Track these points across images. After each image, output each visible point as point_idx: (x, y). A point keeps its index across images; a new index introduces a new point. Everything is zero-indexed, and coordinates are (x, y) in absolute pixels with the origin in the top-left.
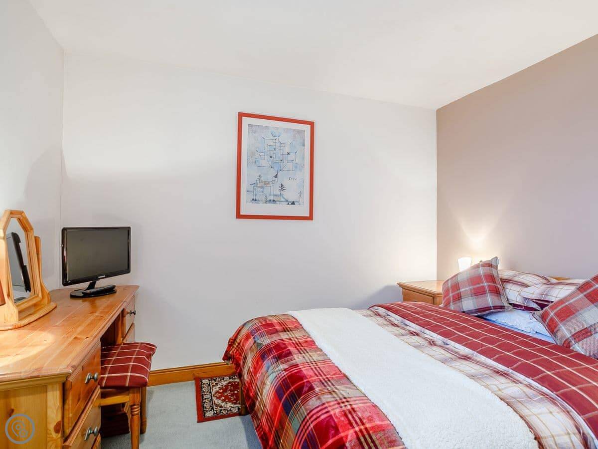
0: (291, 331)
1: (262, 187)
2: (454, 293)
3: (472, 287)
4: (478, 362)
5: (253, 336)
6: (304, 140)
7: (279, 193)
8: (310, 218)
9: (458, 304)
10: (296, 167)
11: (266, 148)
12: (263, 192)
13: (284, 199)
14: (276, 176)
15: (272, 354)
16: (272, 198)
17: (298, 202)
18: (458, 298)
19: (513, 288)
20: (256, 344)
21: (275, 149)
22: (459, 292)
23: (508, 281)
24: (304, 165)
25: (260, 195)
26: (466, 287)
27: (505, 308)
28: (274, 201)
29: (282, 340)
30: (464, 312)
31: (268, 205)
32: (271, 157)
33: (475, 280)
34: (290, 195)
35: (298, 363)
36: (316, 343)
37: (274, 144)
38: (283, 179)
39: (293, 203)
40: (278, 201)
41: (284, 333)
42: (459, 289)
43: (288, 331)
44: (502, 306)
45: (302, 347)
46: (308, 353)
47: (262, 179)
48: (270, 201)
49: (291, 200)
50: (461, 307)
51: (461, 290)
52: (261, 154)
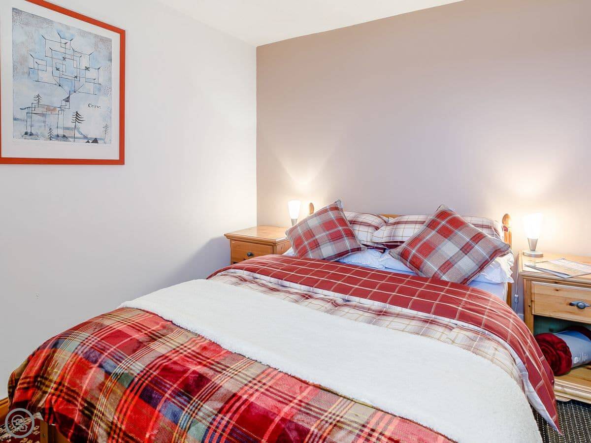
0: (164, 336)
1: (43, 115)
2: (309, 241)
3: (327, 233)
4: (398, 315)
5: (96, 362)
6: (111, 53)
7: (73, 125)
8: (121, 161)
9: (317, 251)
10: (100, 90)
11: (49, 54)
12: (44, 122)
13: (81, 134)
14: (67, 100)
15: (169, 389)
16: (61, 132)
17: (103, 140)
18: (316, 245)
19: (361, 229)
20: (113, 377)
21: (64, 58)
22: (314, 238)
23: (353, 222)
24: (111, 88)
25: (40, 127)
26: (321, 233)
27: (362, 249)
28: (64, 136)
29: (164, 357)
30: (324, 259)
31: (55, 142)
32: (58, 69)
33: (328, 225)
34: (90, 128)
35: (234, 391)
36: (223, 346)
37: (63, 50)
38: (79, 104)
39: (95, 141)
40: (70, 137)
41: (156, 342)
42: (314, 236)
43: (160, 338)
44: (358, 248)
45: (209, 359)
46: (228, 367)
47: (41, 103)
48: (58, 136)
49: (92, 135)
50: (321, 254)
51: (317, 237)
52: (39, 62)
